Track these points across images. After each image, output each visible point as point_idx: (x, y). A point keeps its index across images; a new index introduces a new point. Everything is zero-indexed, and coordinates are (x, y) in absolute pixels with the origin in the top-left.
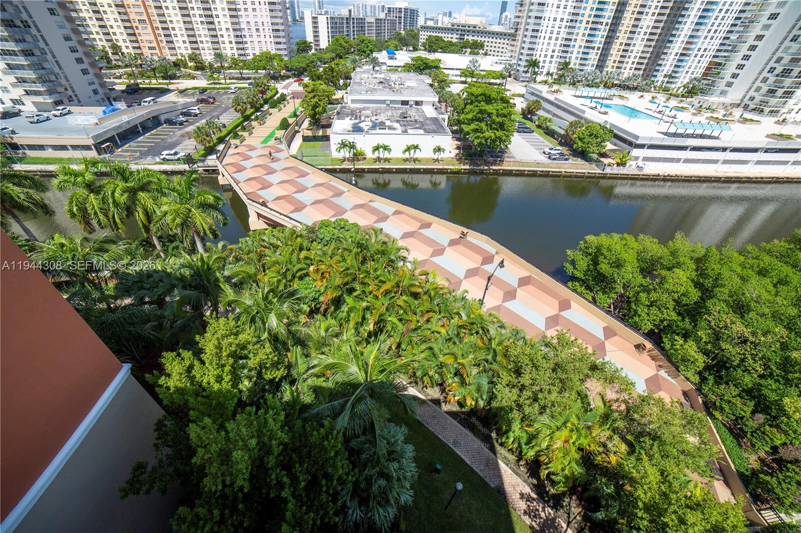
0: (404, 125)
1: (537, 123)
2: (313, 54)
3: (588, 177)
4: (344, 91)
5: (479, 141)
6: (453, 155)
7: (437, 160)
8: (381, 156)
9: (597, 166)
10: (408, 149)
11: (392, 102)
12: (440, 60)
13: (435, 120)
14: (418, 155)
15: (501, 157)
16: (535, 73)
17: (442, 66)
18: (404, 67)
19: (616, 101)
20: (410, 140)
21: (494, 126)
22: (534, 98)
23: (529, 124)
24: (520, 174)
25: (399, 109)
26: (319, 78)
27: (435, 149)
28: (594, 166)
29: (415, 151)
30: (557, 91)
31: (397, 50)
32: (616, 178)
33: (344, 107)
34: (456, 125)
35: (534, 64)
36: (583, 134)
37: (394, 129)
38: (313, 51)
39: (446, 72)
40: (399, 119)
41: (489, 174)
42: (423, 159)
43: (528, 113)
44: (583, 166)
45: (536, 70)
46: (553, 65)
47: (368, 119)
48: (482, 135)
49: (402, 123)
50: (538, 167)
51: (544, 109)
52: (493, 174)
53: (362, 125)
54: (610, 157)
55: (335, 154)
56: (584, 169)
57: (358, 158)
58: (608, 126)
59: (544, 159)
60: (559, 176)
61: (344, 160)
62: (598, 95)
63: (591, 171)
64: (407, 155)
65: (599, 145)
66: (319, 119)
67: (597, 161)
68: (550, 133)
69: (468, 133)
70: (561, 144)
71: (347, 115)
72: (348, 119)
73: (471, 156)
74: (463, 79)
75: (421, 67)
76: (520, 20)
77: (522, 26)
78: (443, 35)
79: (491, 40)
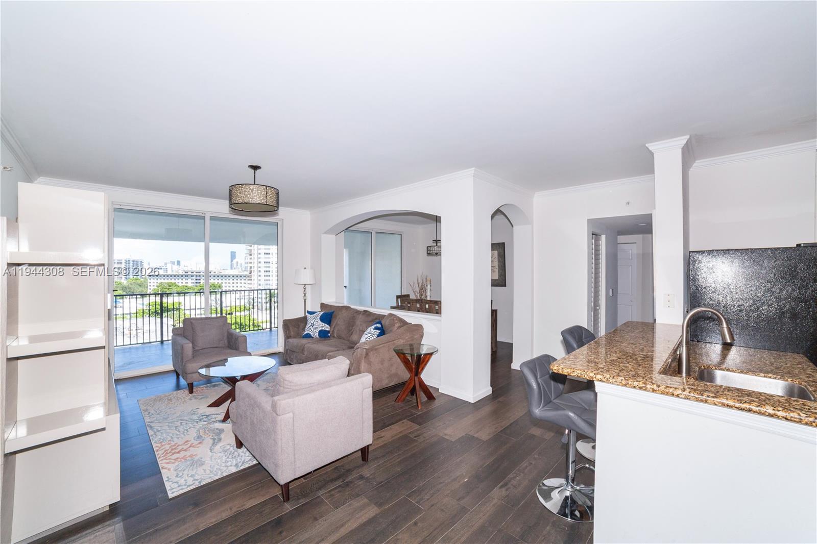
31: (122, 298)
75: (159, 311)
76: (252, 265)
77: (255, 269)
78: (176, 281)
79: (228, 281)
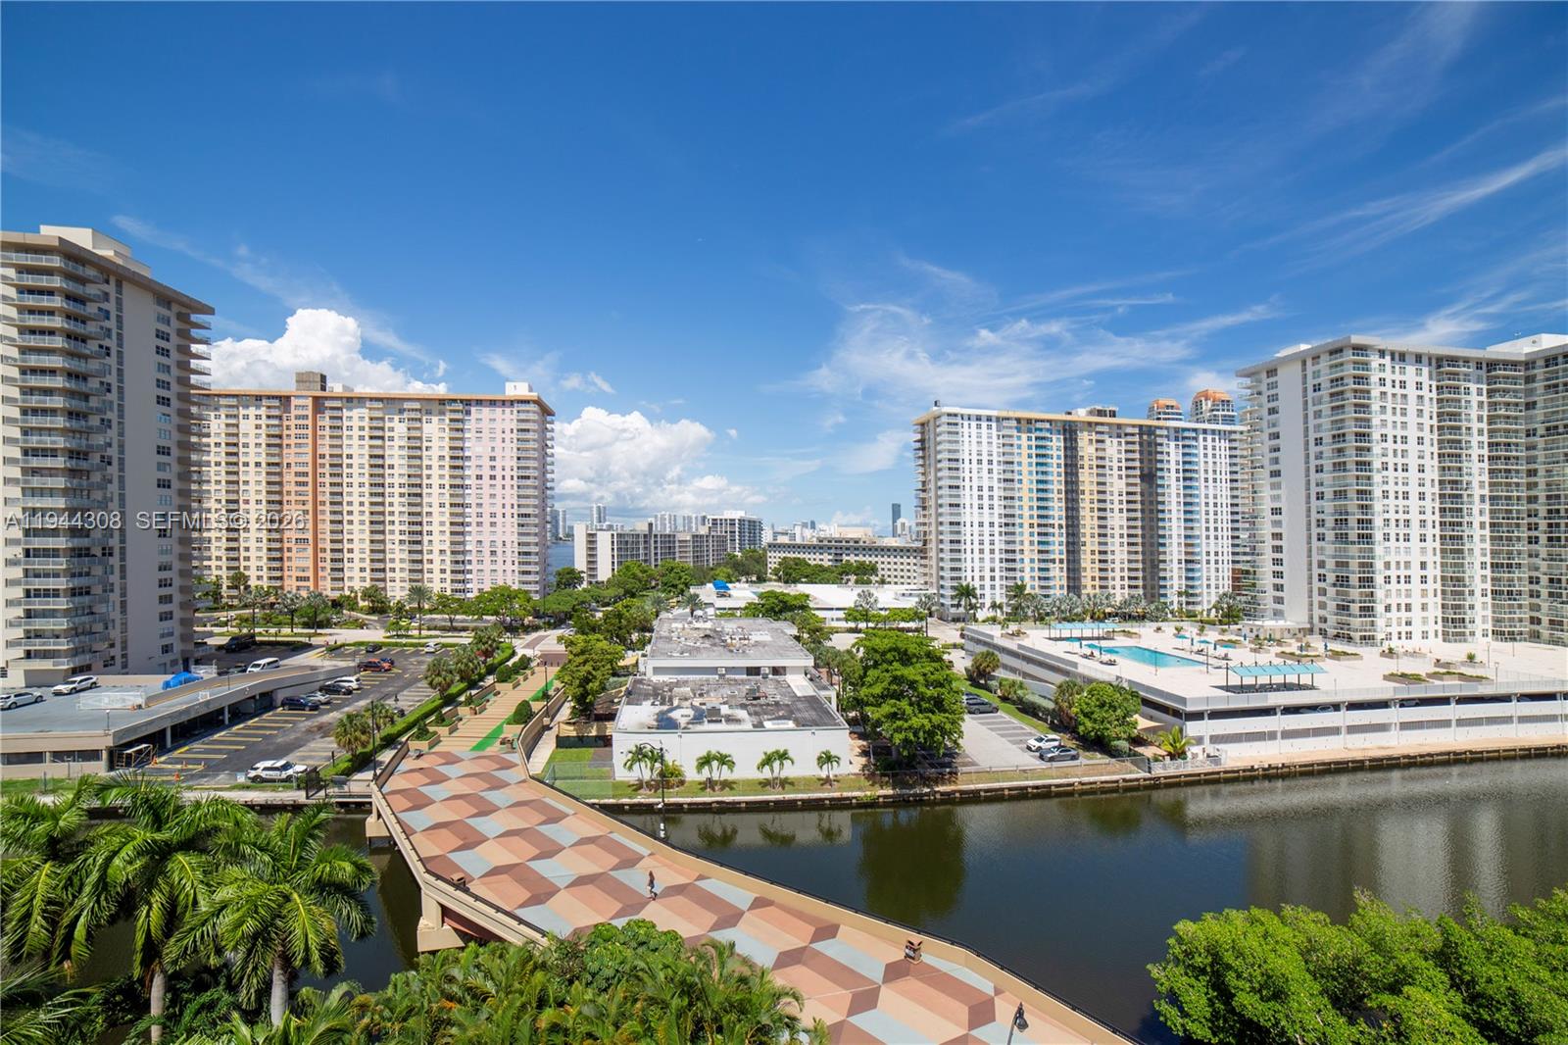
0: (756, 714)
1: (999, 693)
2: (585, 590)
3: (1127, 790)
4: (640, 653)
5: (902, 736)
6: (856, 768)
7: (827, 781)
8: (715, 777)
9: (1134, 763)
10: (768, 761)
11: (730, 670)
12: (808, 596)
13: (812, 701)
14: (789, 771)
15: (949, 765)
16: (973, 607)
17: (811, 605)
18: (746, 608)
19: (1121, 641)
20: (771, 742)
21: (925, 705)
22: (984, 649)
23: (985, 696)
24: (995, 797)
25: (743, 682)
26: (594, 629)
27: (820, 758)
28: (1128, 764)
29: (782, 764)
30: (1018, 634)
31: (731, 582)
32: (1178, 785)
33: (641, 682)
34: (853, 708)
35: (966, 592)
36: (1087, 704)
37: (738, 721)
38: (585, 585)
39: (821, 614)
40: (744, 701)
41: (935, 803)
42: (799, 780)
43: (979, 676)
44: (1109, 768)
45: (974, 601)
46: (998, 591)
47: (687, 703)
48: (906, 725)
49: (752, 709)
50: (1027, 779)
51: (1006, 667)
52: (943, 802)
53: (675, 715)
54: (1151, 744)
55: (622, 774)
56: (1114, 773)
57: (668, 782)
58: (1125, 685)
59: (1031, 761)
60: (1070, 794)
61: (639, 786)
62: (1087, 633)
63: (1128, 777)
64: (766, 773)
65: (1122, 721)
66: (591, 704)
67: (1133, 754)
68: (1029, 710)
69: (878, 723)
70: (1054, 728)
71: (646, 697)
72: (647, 704)
73: (892, 769)
74: (852, 625)
75: (777, 609)
76: (926, 528)
77: (933, 537)
78: (806, 556)
79: (886, 559)
